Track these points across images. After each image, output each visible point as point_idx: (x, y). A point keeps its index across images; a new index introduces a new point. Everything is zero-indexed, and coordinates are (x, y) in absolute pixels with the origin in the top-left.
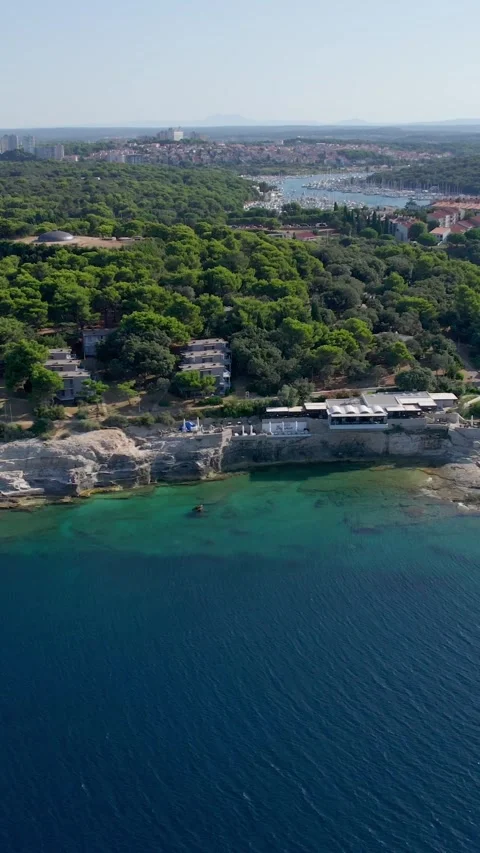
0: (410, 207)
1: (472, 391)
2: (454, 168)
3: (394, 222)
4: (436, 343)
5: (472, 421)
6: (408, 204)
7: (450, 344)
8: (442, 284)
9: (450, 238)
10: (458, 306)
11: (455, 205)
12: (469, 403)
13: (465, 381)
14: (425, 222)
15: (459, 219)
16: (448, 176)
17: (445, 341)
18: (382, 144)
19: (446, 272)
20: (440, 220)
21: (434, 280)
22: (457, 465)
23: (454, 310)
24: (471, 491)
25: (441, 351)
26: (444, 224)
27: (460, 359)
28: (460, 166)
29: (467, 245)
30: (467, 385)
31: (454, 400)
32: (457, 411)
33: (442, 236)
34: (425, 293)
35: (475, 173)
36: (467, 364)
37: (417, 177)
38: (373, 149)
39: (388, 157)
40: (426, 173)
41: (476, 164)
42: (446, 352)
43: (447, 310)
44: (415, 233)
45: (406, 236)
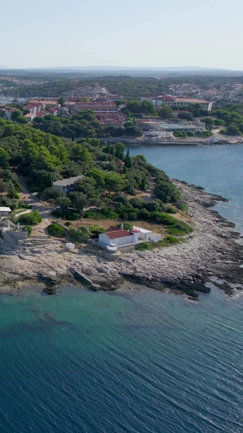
0: (14, 103)
1: (23, 207)
2: (48, 87)
3: (4, 110)
4: (5, 175)
5: (18, 226)
6: (14, 101)
7: (14, 176)
8: (17, 140)
9: (35, 119)
10: (23, 153)
11: (41, 102)
12: (20, 214)
13: (20, 199)
14: (22, 110)
15: (42, 109)
16: (44, 91)
17: (10, 174)
18: (12, 77)
19: (20, 133)
20: (31, 110)
21: (12, 138)
22: (5, 256)
23: (20, 155)
24: (10, 276)
25: (7, 180)
26: (33, 112)
27: (20, 186)
28: (51, 86)
29: (45, 123)
30: (20, 203)
31: (9, 212)
32: (11, 219)
33: (30, 118)
34: (5, 145)
35: (59, 89)
36: (24, 189)
37: (27, 92)
38: (7, 79)
39: (14, 83)
40: (32, 89)
41: (60, 85)
42: (11, 181)
43: (16, 155)
44: (15, 116)
45: (10, 117)
